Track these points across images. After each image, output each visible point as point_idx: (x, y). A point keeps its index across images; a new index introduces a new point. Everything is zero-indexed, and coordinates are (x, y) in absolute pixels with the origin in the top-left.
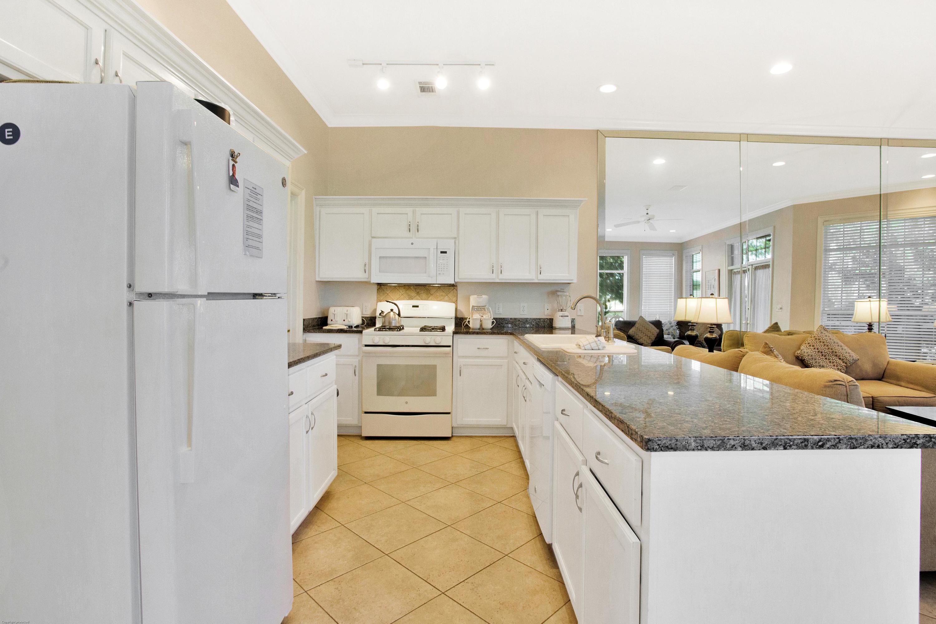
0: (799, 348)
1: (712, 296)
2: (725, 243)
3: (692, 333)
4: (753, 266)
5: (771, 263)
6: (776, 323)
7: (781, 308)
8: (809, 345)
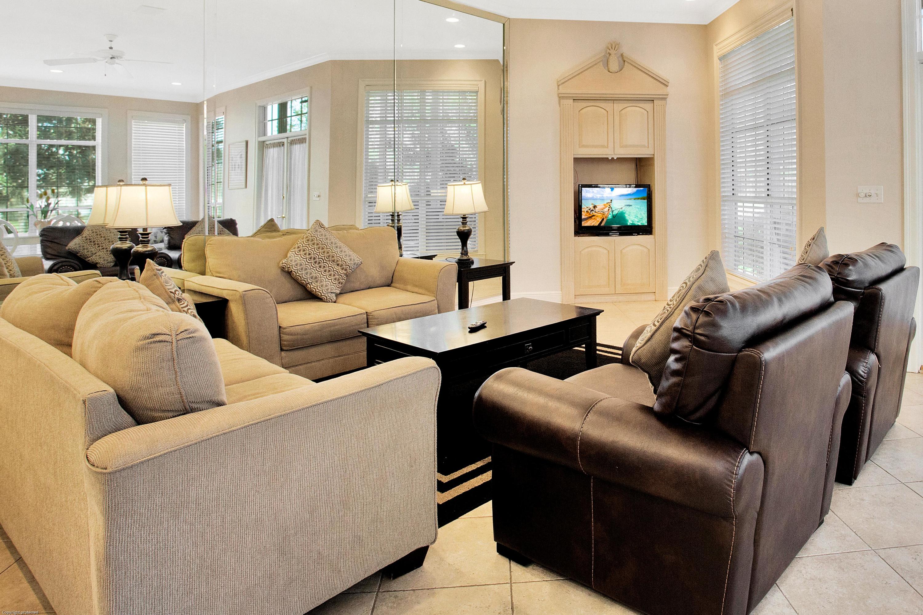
0: (286, 256)
1: (144, 182)
2: (256, 104)
3: (123, 246)
4: (290, 139)
5: (307, 137)
6: (272, 220)
7: (319, 196)
8: (299, 249)
